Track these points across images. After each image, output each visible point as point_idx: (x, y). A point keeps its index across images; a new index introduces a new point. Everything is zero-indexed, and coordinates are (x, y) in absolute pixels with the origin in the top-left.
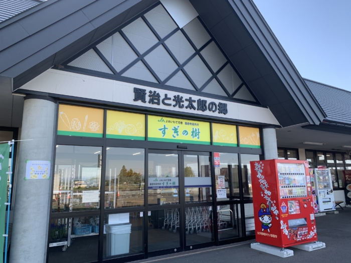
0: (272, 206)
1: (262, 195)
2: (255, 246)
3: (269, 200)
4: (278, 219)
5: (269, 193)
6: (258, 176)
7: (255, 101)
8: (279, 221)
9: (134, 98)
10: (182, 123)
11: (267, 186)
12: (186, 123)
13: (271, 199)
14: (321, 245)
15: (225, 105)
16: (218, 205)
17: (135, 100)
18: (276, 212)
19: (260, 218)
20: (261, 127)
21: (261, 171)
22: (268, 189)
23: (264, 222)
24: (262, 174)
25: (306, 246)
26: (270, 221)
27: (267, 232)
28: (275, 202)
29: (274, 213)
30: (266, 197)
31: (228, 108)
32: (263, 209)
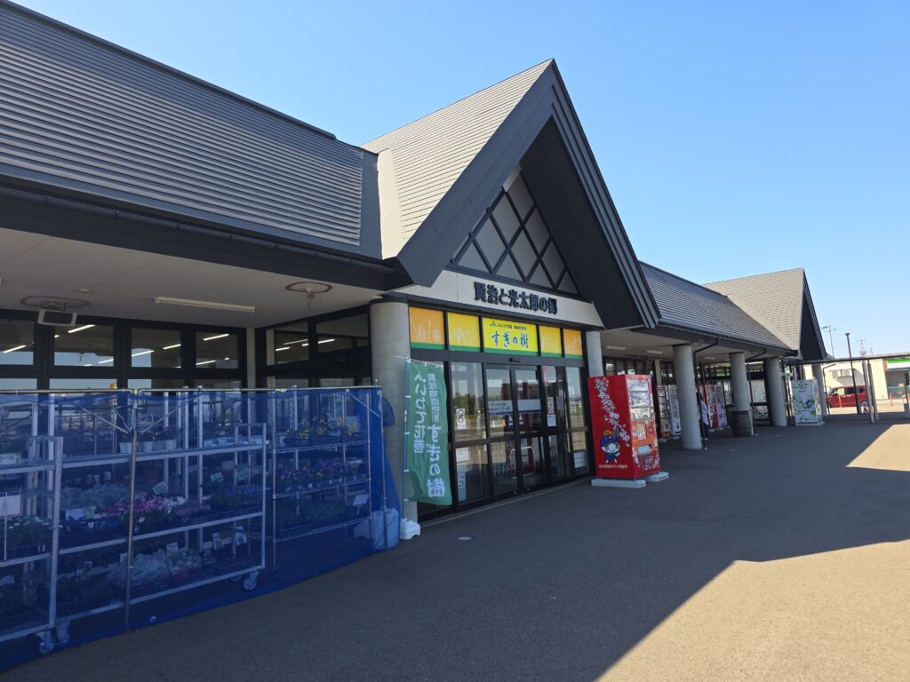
0: (620, 430)
1: (606, 419)
2: (596, 482)
3: (616, 424)
4: (628, 445)
5: (617, 416)
6: (600, 396)
7: (576, 293)
8: (631, 447)
9: (474, 296)
10: (511, 327)
11: (613, 407)
12: (516, 327)
13: (620, 423)
14: (663, 475)
15: (554, 302)
16: (550, 435)
17: (476, 299)
18: (626, 438)
19: (604, 448)
20: (584, 329)
21: (605, 389)
22: (615, 411)
23: (608, 451)
24: (606, 393)
25: (653, 476)
26: (617, 450)
27: (613, 463)
28: (624, 426)
29: (624, 439)
30: (612, 421)
31: (559, 305)
32: (608, 436)
